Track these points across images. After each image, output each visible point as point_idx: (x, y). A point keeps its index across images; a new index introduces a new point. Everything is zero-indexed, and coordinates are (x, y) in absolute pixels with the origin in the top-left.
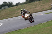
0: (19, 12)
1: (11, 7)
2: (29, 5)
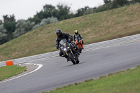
0: (86, 32)
1: (65, 19)
2: (112, 14)
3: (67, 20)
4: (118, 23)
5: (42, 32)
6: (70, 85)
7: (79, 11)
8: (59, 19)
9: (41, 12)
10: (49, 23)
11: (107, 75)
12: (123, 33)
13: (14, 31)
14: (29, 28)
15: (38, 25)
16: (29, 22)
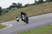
0: (28, 13)
1: (20, 8)
2: (38, 6)
3: (21, 9)
4: (40, 10)
5: (12, 13)
6: (22, 32)
7: (25, 5)
8: (18, 8)
9: (11, 6)
10: (14, 9)
11: (36, 29)
12: (42, 13)
13: (1, 13)
14: (7, 11)
15: (10, 10)
16: (7, 9)
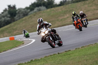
0: (65, 17)
2: (84, 4)
3: (53, 9)
4: (89, 11)
5: (35, 17)
6: (55, 54)
7: (61, 2)
8: (47, 7)
10: (40, 10)
11: (80, 47)
14: (25, 14)
15: (32, 12)
16: (26, 10)
